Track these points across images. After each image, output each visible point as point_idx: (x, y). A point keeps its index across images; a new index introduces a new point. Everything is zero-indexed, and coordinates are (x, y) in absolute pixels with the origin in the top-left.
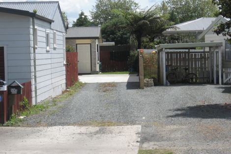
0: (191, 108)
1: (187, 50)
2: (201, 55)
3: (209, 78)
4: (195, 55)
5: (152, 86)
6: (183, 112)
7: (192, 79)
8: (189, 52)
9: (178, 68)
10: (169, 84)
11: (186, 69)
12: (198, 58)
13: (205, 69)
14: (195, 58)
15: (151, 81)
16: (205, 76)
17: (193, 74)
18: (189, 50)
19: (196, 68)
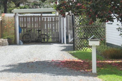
0: (20, 64)
1: (40, 15)
2: (52, 19)
3: (59, 38)
4: (47, 19)
5: (6, 45)
6: (12, 67)
7: (44, 39)
8: (41, 17)
9: (32, 30)
10: (22, 43)
11: (39, 31)
12: (49, 21)
13: (55, 30)
14: (47, 21)
15: (6, 41)
16: (55, 36)
17: (45, 34)
18: (41, 15)
19: (47, 30)
